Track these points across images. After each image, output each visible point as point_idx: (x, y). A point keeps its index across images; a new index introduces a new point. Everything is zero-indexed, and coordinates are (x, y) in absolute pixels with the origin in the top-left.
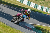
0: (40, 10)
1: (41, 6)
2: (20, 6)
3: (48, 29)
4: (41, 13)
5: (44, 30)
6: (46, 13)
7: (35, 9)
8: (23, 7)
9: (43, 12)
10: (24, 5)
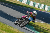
0: (32, 6)
1: (33, 2)
2: (12, 3)
3: (40, 25)
4: (33, 9)
5: (36, 26)
6: (38, 9)
7: (27, 5)
8: (15, 3)
9: (35, 8)
10: (16, 1)
